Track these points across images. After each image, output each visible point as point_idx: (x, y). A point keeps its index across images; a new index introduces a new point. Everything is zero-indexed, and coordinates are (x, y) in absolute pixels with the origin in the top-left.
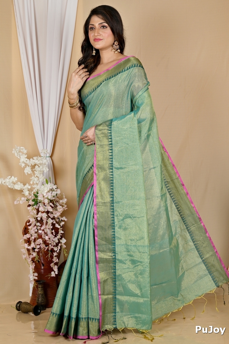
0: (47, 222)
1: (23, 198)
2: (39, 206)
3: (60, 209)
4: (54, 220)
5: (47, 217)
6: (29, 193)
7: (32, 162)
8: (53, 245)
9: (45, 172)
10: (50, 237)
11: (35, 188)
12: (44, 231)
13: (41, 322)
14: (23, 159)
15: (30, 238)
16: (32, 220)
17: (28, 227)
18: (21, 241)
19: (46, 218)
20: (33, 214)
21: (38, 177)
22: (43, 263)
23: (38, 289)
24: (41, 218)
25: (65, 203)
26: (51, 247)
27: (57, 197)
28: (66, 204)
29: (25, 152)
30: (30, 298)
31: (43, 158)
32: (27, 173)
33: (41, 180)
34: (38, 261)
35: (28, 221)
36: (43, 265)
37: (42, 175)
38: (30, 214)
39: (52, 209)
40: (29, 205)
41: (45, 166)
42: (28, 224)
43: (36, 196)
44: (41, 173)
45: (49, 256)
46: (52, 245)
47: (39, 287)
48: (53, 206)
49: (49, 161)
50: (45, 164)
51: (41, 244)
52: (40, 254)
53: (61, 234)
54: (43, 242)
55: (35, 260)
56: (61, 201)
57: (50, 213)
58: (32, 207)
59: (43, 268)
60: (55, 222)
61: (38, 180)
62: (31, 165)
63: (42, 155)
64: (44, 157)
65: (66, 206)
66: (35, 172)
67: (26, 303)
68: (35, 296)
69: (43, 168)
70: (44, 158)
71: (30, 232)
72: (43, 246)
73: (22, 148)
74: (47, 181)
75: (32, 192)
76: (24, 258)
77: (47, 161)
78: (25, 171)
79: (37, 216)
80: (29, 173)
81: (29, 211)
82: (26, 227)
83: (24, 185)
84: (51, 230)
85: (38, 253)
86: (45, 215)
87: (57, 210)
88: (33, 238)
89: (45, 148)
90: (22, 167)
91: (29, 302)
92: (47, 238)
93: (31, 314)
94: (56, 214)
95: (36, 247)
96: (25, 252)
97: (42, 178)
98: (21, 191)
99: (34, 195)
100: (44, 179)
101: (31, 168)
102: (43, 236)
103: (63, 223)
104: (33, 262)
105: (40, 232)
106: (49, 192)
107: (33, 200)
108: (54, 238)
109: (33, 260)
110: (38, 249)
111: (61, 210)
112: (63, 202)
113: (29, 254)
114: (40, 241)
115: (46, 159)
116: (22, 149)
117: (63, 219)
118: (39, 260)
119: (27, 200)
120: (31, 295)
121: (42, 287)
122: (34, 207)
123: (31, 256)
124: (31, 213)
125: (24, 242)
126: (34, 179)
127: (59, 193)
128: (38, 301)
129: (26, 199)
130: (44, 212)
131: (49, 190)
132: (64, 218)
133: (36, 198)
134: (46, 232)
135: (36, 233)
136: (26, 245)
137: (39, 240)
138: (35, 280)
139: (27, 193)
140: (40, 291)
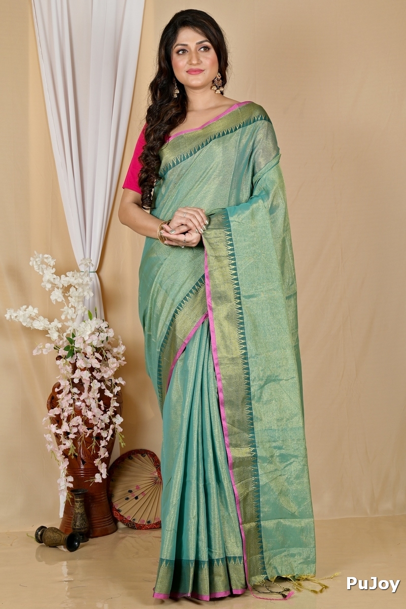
0: (90, 386)
1: (48, 345)
2: (76, 358)
3: (113, 364)
4: (102, 383)
5: (90, 377)
6: (59, 336)
7: (64, 280)
8: (100, 427)
9: (87, 298)
10: (95, 413)
11: (69, 327)
12: (85, 402)
13: (79, 562)
14: (49, 274)
15: (60, 414)
16: (65, 384)
17: (57, 395)
18: (45, 419)
19: (89, 379)
20: (65, 372)
21: (75, 308)
22: (84, 459)
23: (74, 505)
24: (80, 380)
25: (122, 353)
26: (96, 431)
27: (109, 343)
28: (123, 355)
29: (52, 263)
30: (61, 520)
31: (83, 275)
32: (56, 300)
33: (80, 312)
34: (74, 455)
35: (57, 385)
36: (84, 463)
37: (81, 305)
38: (61, 373)
39: (99, 363)
40: (58, 357)
41: (88, 287)
42: (57, 390)
43: (72, 342)
44: (80, 300)
45: (93, 447)
46: (98, 428)
47: (77, 502)
48: (101, 359)
49: (94, 280)
50: (87, 284)
51: (79, 425)
52: (78, 443)
53: (114, 408)
54: (83, 421)
55: (69, 454)
56: (115, 350)
57: (95, 371)
58: (65, 360)
59: (82, 467)
60: (104, 387)
61: (74, 313)
62: (63, 286)
63: (82, 268)
64: (86, 271)
65: (124, 358)
66: (69, 298)
67: (53, 530)
68: (69, 517)
69: (83, 291)
70: (86, 274)
71: (60, 404)
72: (83, 429)
73: (46, 256)
74: (90, 314)
75: (65, 334)
76: (49, 451)
77: (91, 280)
78: (51, 297)
79: (72, 377)
80: (59, 300)
81: (59, 367)
82: (54, 395)
83: (51, 321)
84: (97, 400)
85: (75, 441)
86: (86, 375)
87: (107, 365)
88: (66, 414)
89: (87, 256)
90: (47, 290)
91: (58, 527)
92: (89, 415)
93: (62, 548)
94: (105, 372)
95: (71, 430)
96: (51, 439)
97: (81, 310)
98: (45, 332)
99: (68, 338)
100: (85, 312)
101: (63, 292)
102: (83, 411)
103: (117, 389)
104: (65, 458)
105: (78, 403)
106: (93, 333)
107: (66, 349)
108: (102, 415)
109: (65, 453)
110: (75, 434)
111: (115, 365)
112: (119, 351)
113: (59, 443)
114: (78, 420)
115: (88, 275)
116: (47, 258)
117: (118, 382)
118: (77, 454)
119: (55, 348)
120: (61, 515)
121: (81, 502)
122: (68, 360)
123: (63, 447)
124: (62, 371)
125: (49, 421)
126: (68, 312)
127: (112, 336)
128: (75, 525)
129: (53, 345)
130: (85, 369)
131: (95, 331)
132: (120, 381)
133: (72, 344)
134: (88, 404)
135: (71, 405)
136: (53, 428)
137: (76, 418)
138: (68, 488)
139: (54, 336)
140: (79, 509)
